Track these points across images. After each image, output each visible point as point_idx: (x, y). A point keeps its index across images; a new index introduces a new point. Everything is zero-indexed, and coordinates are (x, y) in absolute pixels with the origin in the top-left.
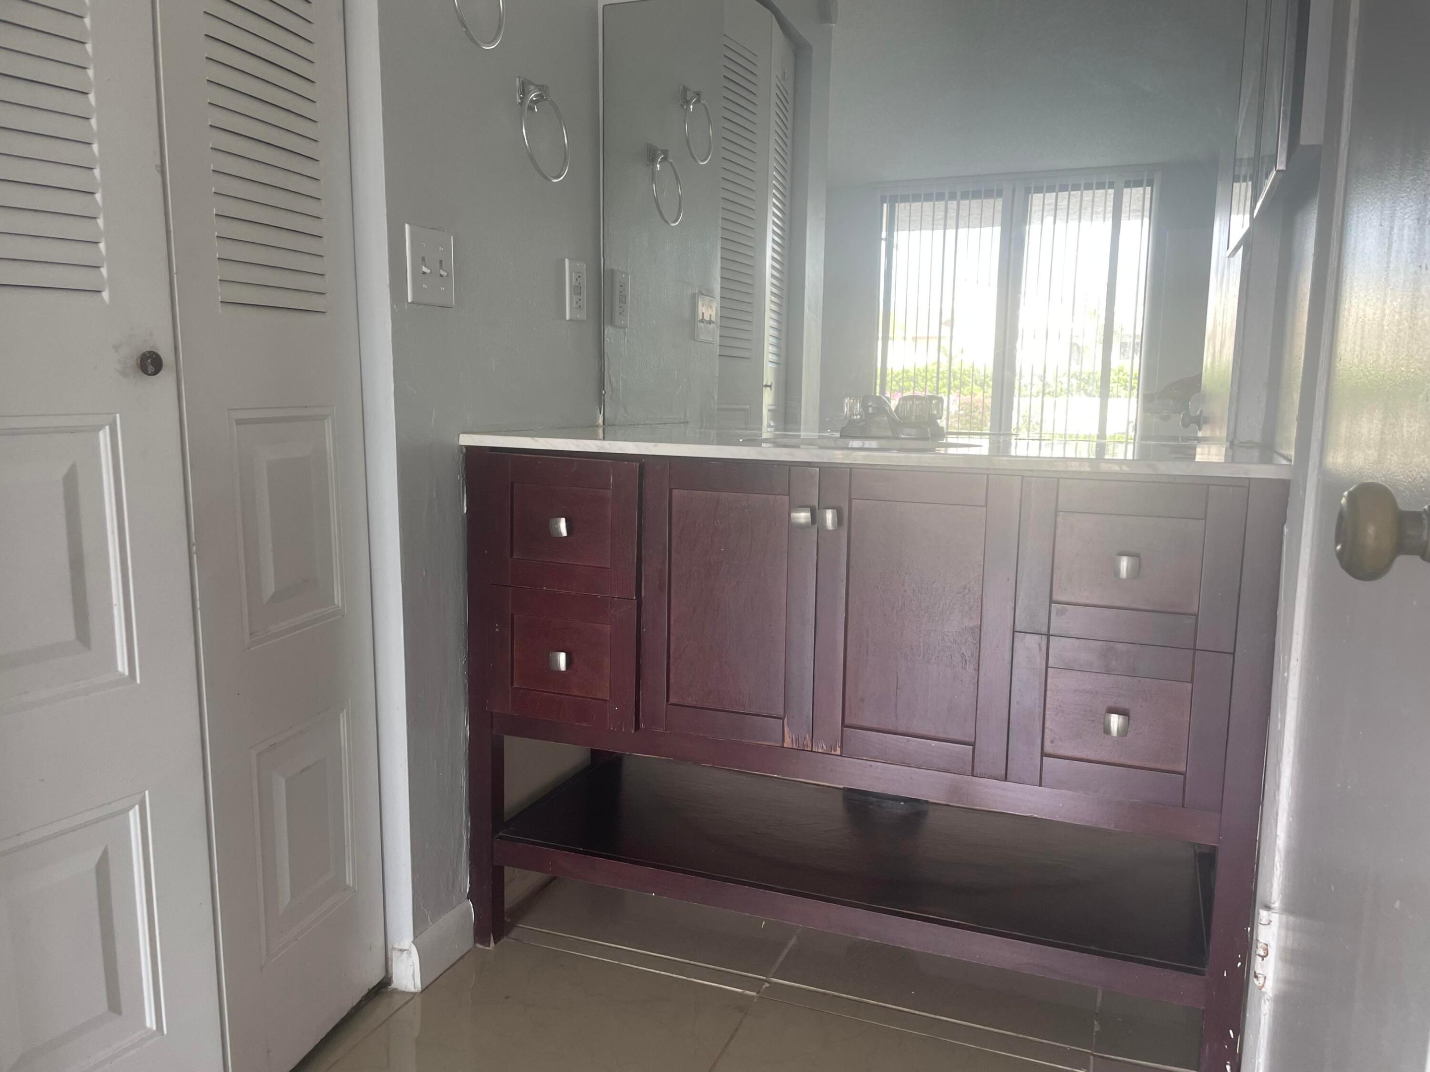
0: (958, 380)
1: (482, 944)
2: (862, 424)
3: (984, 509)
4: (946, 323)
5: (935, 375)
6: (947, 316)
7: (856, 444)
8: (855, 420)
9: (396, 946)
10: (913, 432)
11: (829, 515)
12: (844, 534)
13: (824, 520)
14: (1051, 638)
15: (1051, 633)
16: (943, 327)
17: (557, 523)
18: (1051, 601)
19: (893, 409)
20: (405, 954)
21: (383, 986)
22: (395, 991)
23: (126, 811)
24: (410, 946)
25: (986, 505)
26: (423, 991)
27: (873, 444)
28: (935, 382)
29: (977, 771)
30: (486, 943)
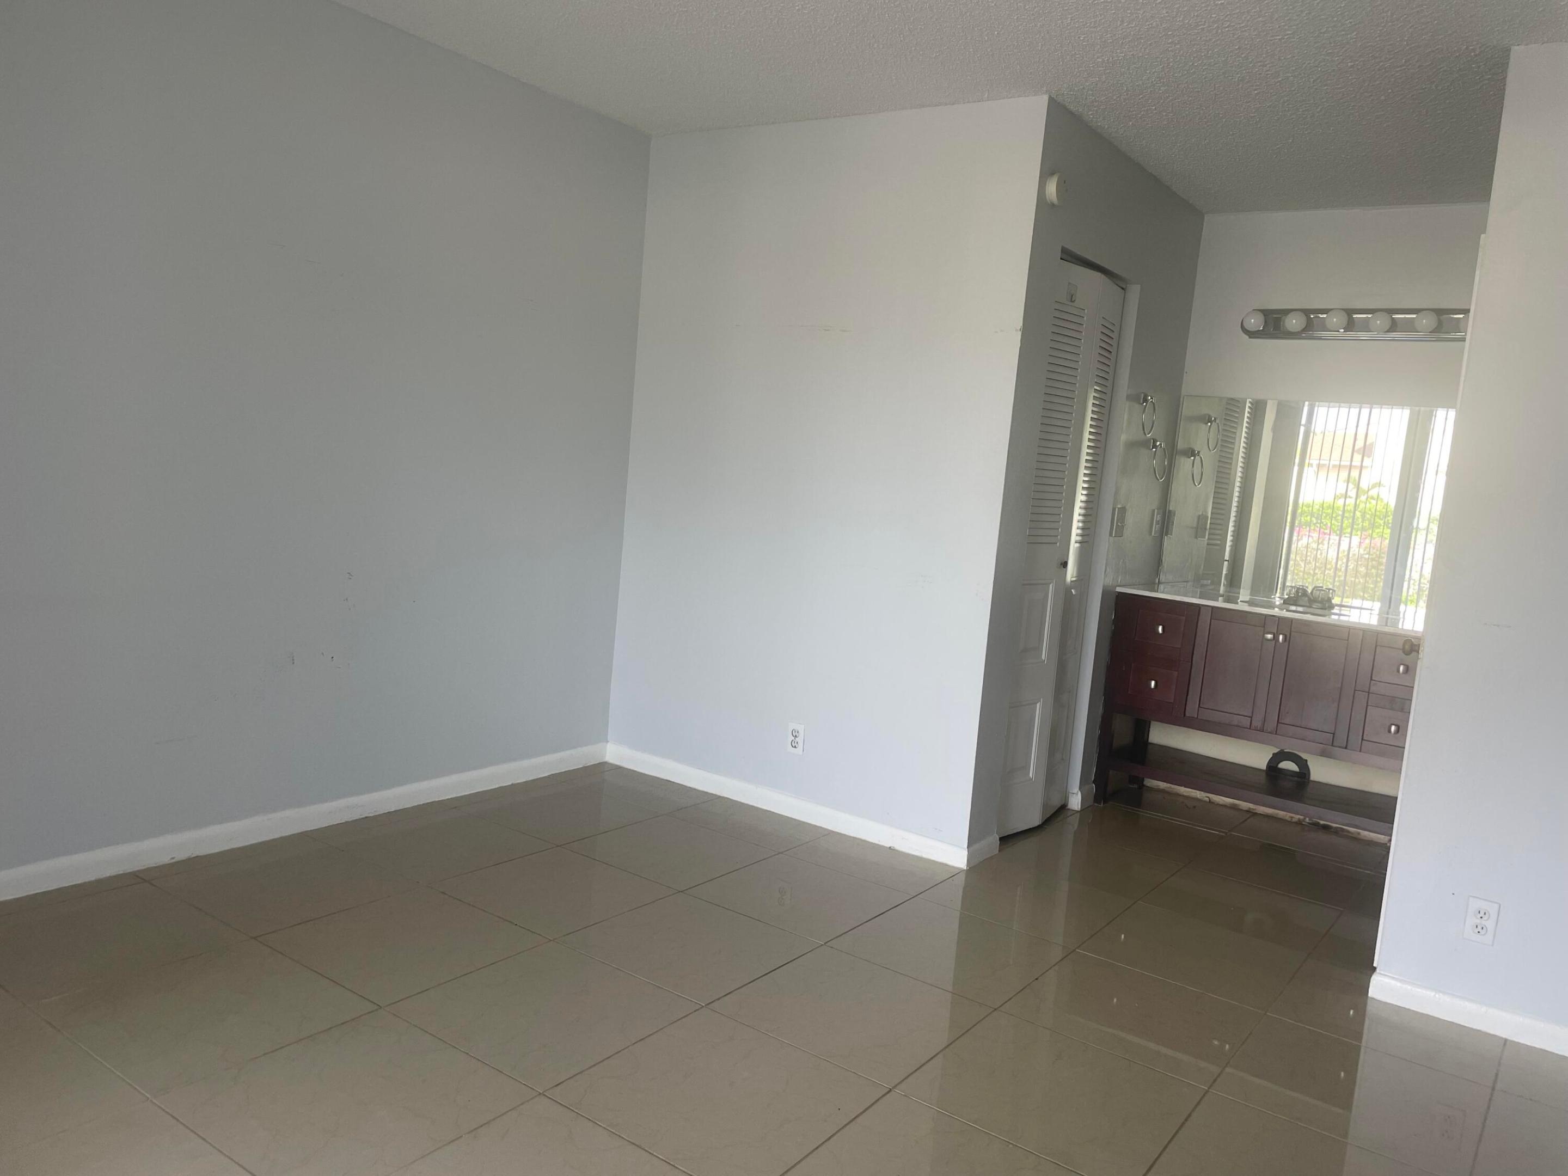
0: (1367, 522)
1: (1097, 803)
2: (1295, 599)
3: (1346, 641)
4: (1358, 452)
5: (1341, 513)
6: (1360, 444)
7: (1293, 608)
8: (1291, 597)
9: (1071, 791)
10: (1320, 605)
11: (1281, 637)
12: (1287, 643)
13: (1279, 638)
14: (1370, 695)
15: (1370, 692)
16: (1355, 455)
17: (1158, 628)
18: (1371, 679)
19: (1310, 592)
20: (1074, 795)
21: (1063, 808)
22: (1069, 809)
23: (1036, 703)
24: (1078, 792)
25: (1348, 640)
26: (1081, 810)
27: (1300, 609)
28: (1340, 521)
29: (1335, 744)
30: (1099, 803)
